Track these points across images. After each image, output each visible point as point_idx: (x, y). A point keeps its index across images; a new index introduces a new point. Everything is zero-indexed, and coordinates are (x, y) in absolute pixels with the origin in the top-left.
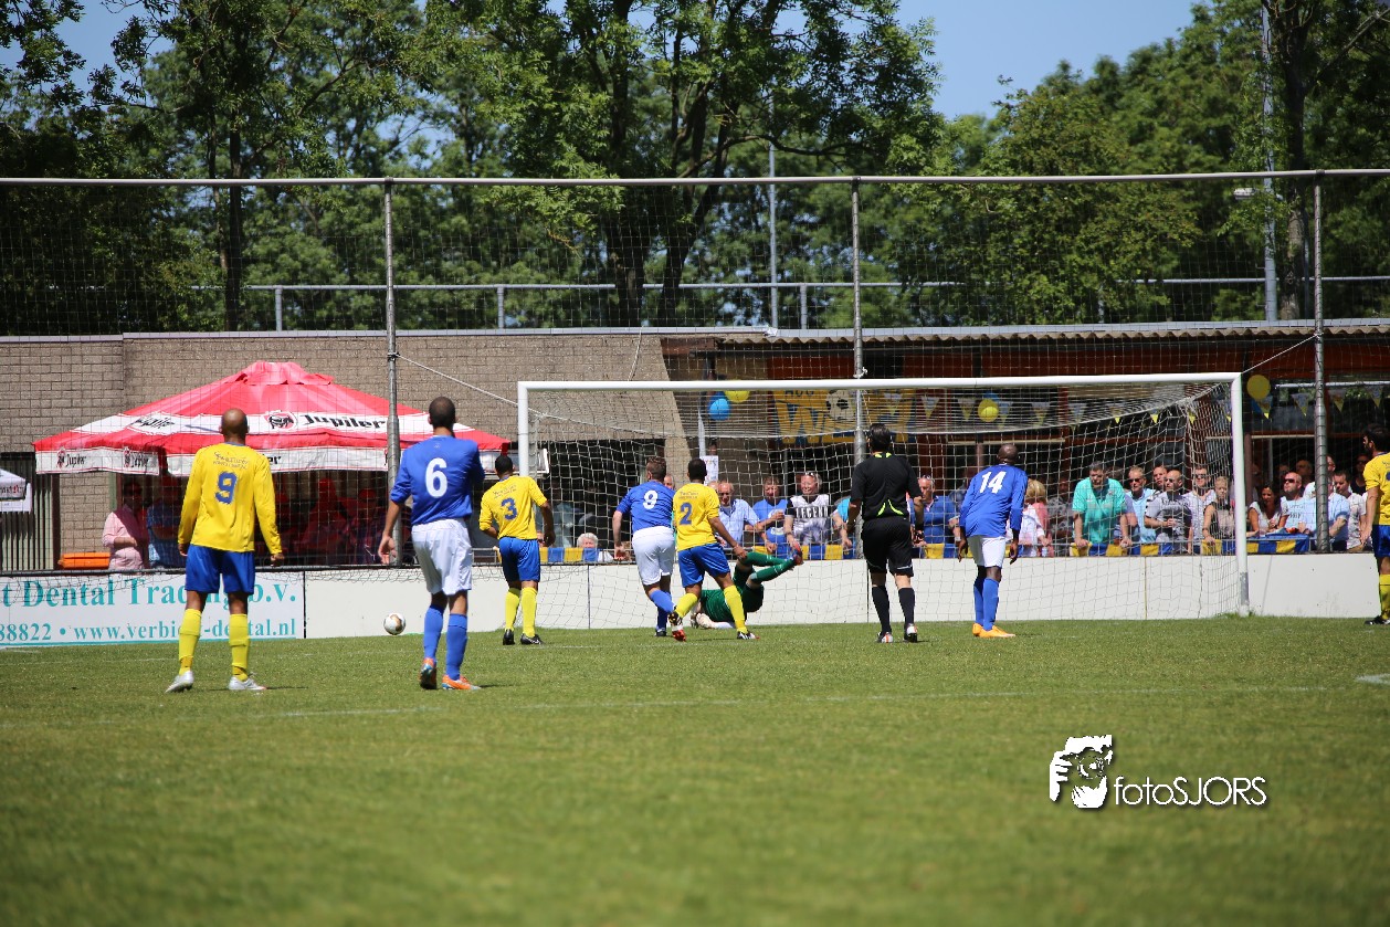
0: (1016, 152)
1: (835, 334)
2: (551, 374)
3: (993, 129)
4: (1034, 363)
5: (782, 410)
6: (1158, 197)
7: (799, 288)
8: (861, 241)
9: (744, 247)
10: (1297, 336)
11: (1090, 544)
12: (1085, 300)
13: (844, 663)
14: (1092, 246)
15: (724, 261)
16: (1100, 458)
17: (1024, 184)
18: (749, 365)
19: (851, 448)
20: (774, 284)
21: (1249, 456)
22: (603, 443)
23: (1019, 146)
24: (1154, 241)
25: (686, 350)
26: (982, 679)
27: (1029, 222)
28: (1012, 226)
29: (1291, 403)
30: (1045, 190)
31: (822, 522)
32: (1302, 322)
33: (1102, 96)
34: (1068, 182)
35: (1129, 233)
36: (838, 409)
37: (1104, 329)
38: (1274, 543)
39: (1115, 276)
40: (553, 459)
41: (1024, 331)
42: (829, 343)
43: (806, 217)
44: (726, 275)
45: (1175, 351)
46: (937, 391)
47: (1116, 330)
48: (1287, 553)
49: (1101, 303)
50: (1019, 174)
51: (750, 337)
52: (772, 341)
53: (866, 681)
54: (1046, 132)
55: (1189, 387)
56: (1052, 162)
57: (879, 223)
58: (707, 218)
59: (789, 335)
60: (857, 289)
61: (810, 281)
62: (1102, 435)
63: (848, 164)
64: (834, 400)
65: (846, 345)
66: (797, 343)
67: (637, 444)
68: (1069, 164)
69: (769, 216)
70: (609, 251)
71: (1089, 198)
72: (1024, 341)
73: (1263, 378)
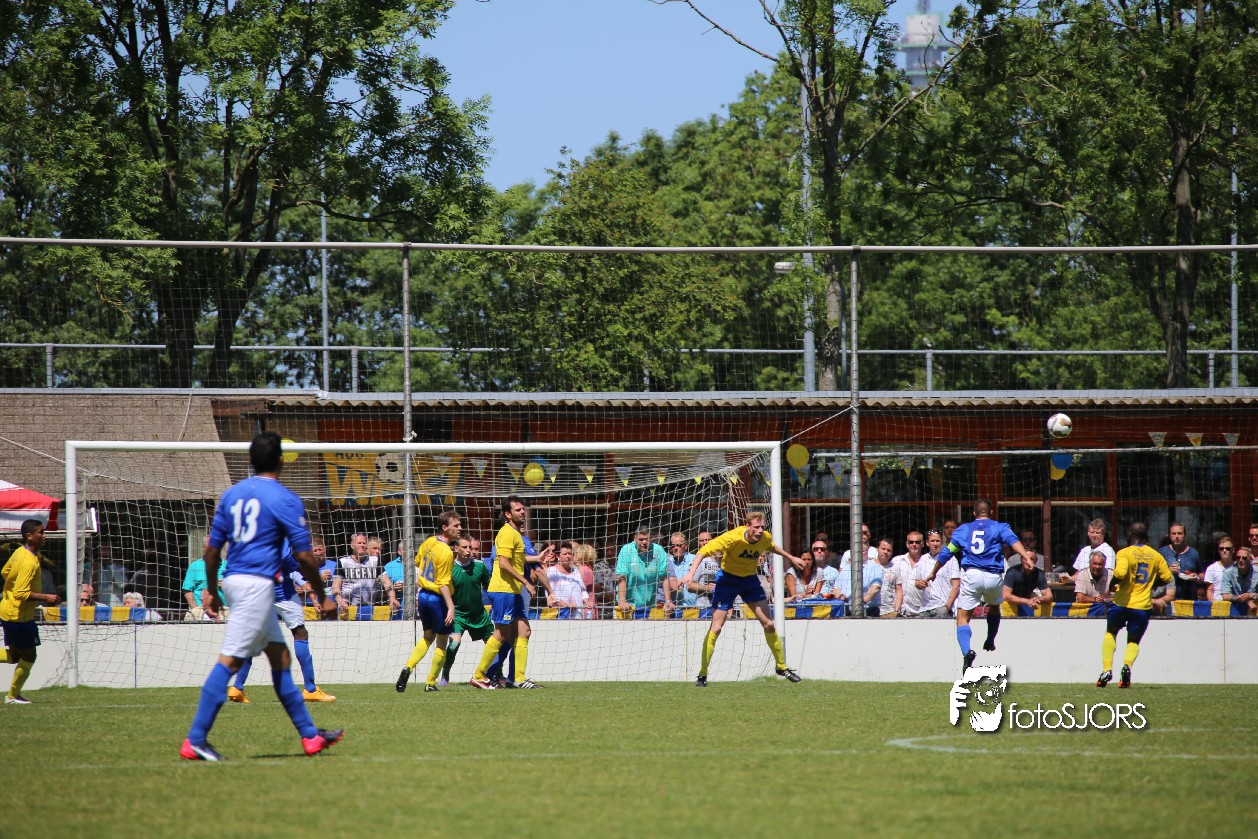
0: (564, 221)
1: (385, 398)
2: (101, 434)
3: (542, 197)
4: (581, 429)
5: (332, 472)
6: (702, 269)
7: (350, 351)
8: (412, 308)
9: (297, 311)
10: (835, 407)
11: (634, 607)
12: (631, 368)
13: (390, 723)
14: (638, 316)
15: (276, 323)
16: (645, 523)
17: (573, 254)
18: (301, 428)
19: (400, 511)
20: (325, 346)
21: (787, 522)
22: (153, 502)
23: (569, 216)
24: (699, 311)
25: (238, 411)
26: (526, 741)
27: (577, 291)
28: (558, 295)
29: (828, 472)
30: (593, 260)
31: (370, 583)
32: (840, 394)
33: (648, 169)
34: (614, 253)
35: (674, 306)
36: (387, 471)
37: (648, 398)
38: (810, 609)
39: (660, 345)
40: (101, 518)
41: (571, 397)
42: (378, 406)
43: (359, 282)
44: (278, 338)
45: (718, 419)
46: (485, 455)
47: (660, 398)
48: (823, 618)
49: (646, 372)
50: (568, 244)
51: (300, 399)
52: (323, 404)
53: (412, 743)
54: (594, 203)
55: (731, 456)
56: (600, 233)
57: (429, 288)
58: (260, 281)
59: (339, 398)
60: (407, 354)
61: (360, 344)
62: (647, 501)
63: (397, 229)
64: (383, 462)
65: (396, 408)
66: (347, 406)
67: (188, 504)
68: (617, 235)
69: (321, 278)
70: (160, 313)
71: (636, 268)
72: (571, 408)
73: (802, 447)
